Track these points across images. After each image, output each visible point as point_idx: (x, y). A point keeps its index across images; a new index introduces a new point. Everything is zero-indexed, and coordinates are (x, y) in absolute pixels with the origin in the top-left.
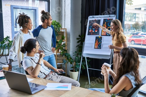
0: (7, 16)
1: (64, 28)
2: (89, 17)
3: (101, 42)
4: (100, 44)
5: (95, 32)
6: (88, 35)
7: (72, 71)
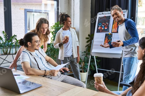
0: (21, 19)
1: (73, 27)
2: (98, 14)
3: (111, 39)
4: (110, 41)
5: (104, 29)
6: (97, 32)
7: (81, 72)
